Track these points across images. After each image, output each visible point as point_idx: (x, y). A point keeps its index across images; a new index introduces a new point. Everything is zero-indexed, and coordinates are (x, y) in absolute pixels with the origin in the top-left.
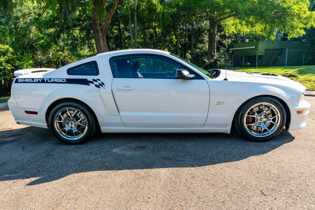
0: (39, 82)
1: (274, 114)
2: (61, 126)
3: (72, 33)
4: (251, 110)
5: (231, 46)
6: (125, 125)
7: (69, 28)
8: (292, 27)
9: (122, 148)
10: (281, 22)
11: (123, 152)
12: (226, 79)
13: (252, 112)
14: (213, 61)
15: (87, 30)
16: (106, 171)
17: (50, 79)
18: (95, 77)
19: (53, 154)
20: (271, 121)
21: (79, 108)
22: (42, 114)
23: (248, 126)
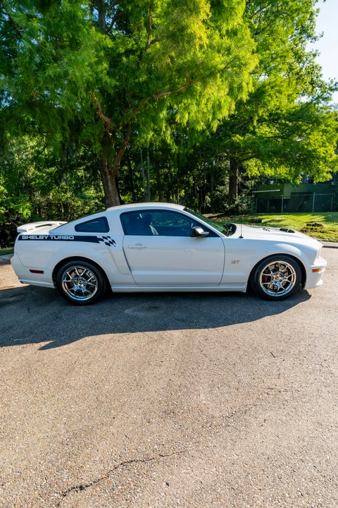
0: (45, 239)
1: (290, 273)
2: (70, 285)
3: (76, 173)
4: (268, 268)
5: (255, 187)
6: (137, 284)
7: (72, 167)
8: (318, 171)
9: (135, 308)
10: (306, 164)
11: (135, 313)
12: (241, 237)
13: (268, 271)
14: (234, 206)
15: (93, 170)
16: (118, 334)
17: (57, 237)
18: (105, 235)
19: (62, 316)
20: (287, 280)
21: (88, 267)
22: (49, 274)
23: (264, 285)
